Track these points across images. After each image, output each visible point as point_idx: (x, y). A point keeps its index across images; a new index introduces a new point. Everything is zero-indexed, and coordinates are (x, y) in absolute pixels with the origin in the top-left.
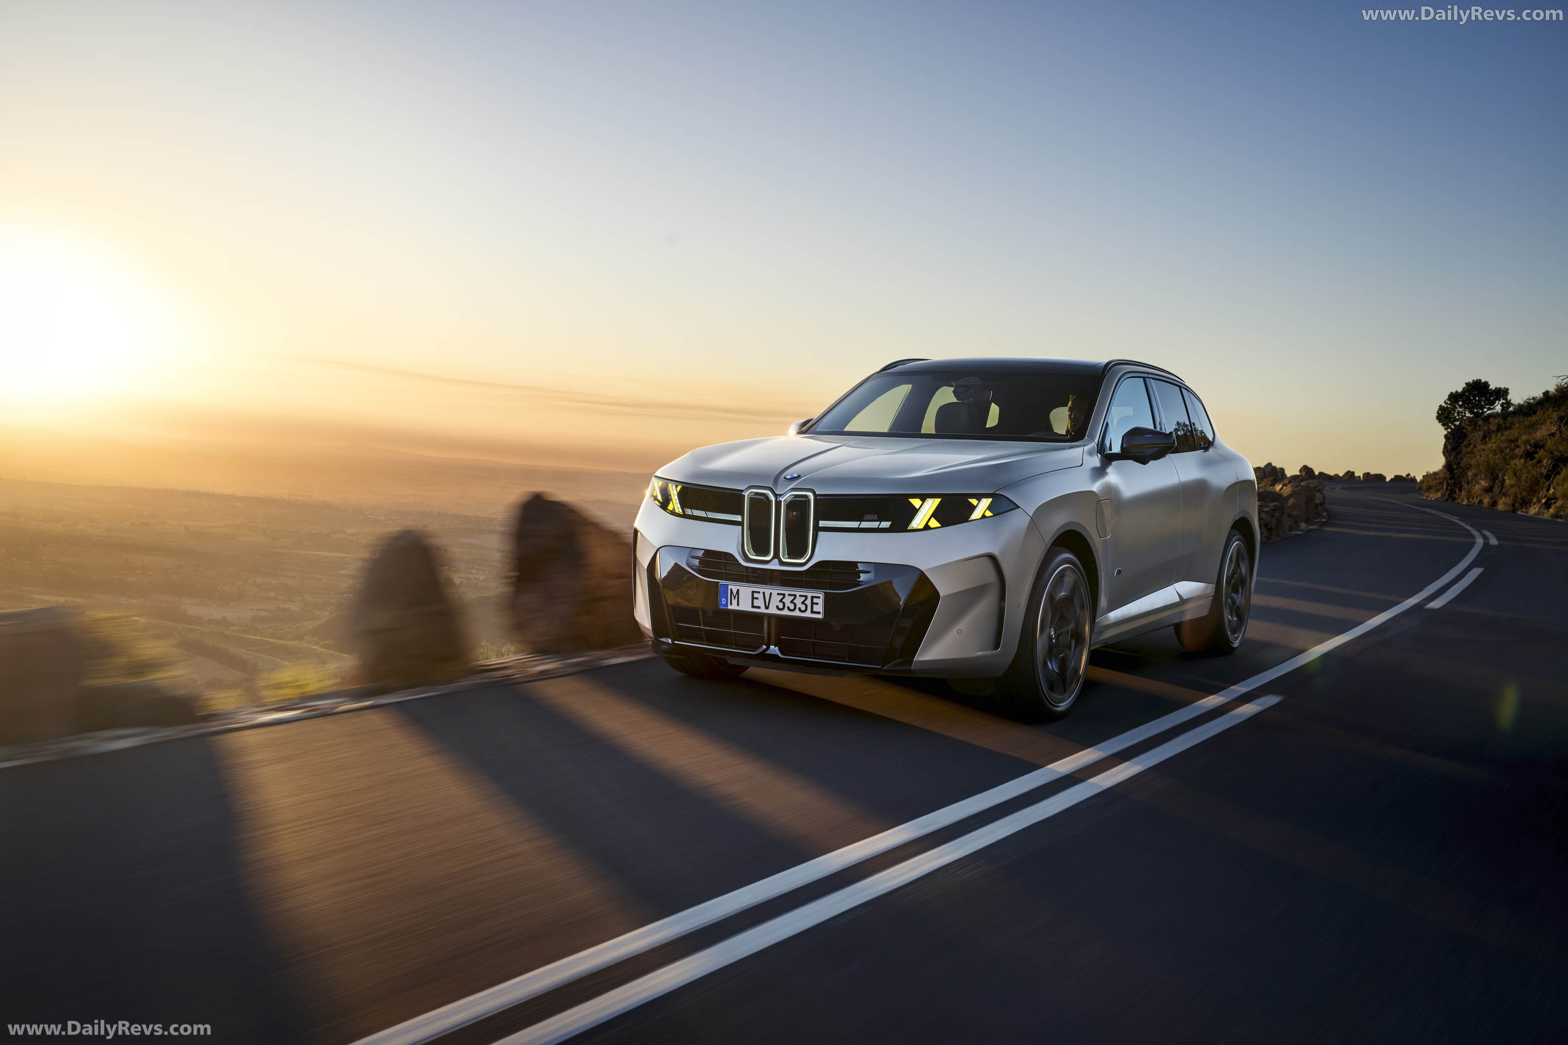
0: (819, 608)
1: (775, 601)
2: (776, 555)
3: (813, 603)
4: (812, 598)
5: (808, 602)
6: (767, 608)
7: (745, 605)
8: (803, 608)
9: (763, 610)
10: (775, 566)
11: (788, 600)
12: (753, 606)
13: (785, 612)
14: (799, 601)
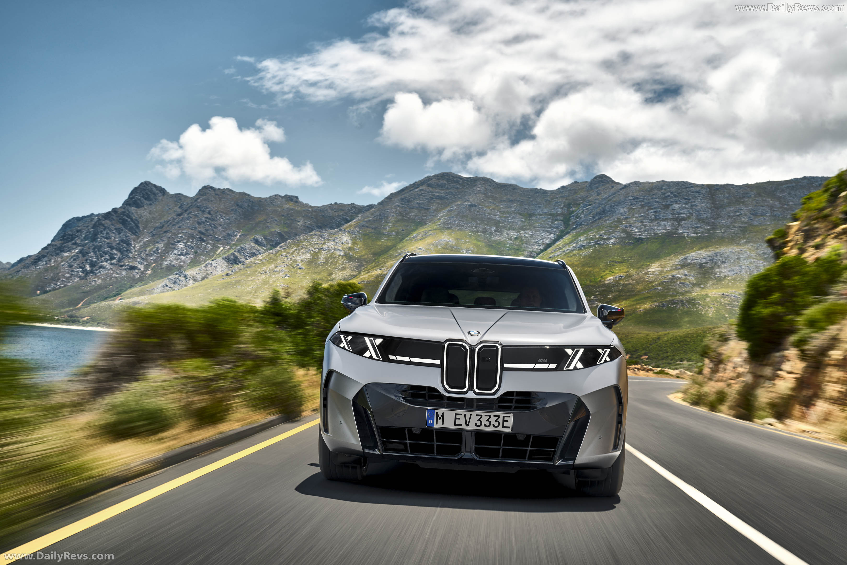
0: (510, 424)
1: (474, 420)
2: (471, 388)
3: (504, 421)
4: (504, 417)
5: (501, 420)
6: (467, 425)
7: (449, 424)
8: (496, 424)
9: (464, 427)
10: (470, 395)
11: (484, 419)
12: (455, 425)
13: (483, 428)
14: (493, 420)
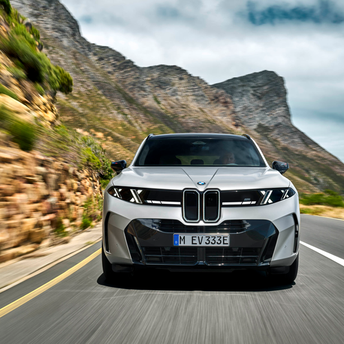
0: (228, 241)
1: (205, 240)
2: (201, 219)
3: (224, 240)
4: (224, 237)
5: (222, 239)
6: (200, 244)
7: (188, 243)
8: (219, 242)
9: (198, 245)
10: (201, 223)
11: (211, 239)
12: (193, 243)
13: (210, 245)
14: (217, 239)
